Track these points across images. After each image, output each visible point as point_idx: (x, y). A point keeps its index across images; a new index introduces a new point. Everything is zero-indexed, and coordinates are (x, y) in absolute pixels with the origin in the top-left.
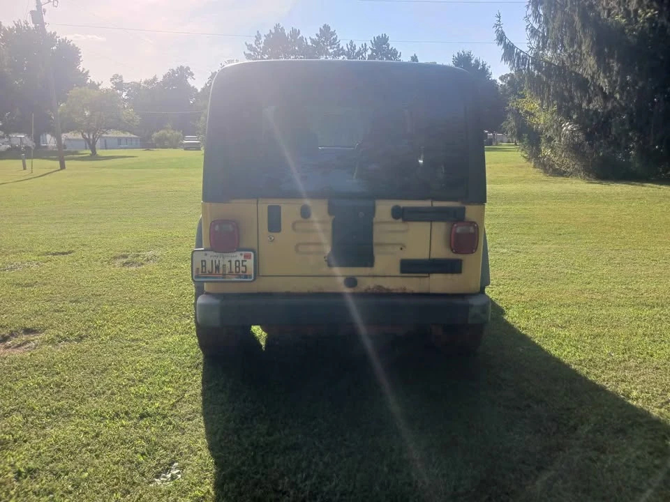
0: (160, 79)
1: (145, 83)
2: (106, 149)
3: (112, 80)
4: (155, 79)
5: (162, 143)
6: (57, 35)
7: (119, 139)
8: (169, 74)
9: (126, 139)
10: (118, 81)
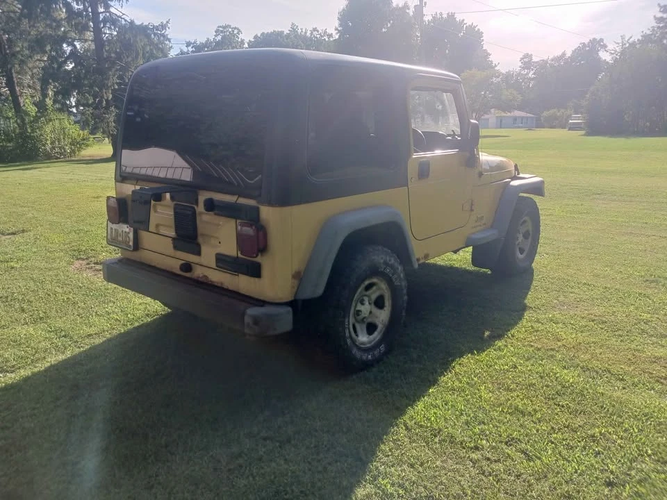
0: (569, 54)
1: (552, 60)
2: (501, 128)
3: (522, 59)
4: (564, 54)
5: (552, 123)
6: (465, 22)
7: (515, 119)
8: (578, 49)
9: (522, 118)
10: (526, 60)
